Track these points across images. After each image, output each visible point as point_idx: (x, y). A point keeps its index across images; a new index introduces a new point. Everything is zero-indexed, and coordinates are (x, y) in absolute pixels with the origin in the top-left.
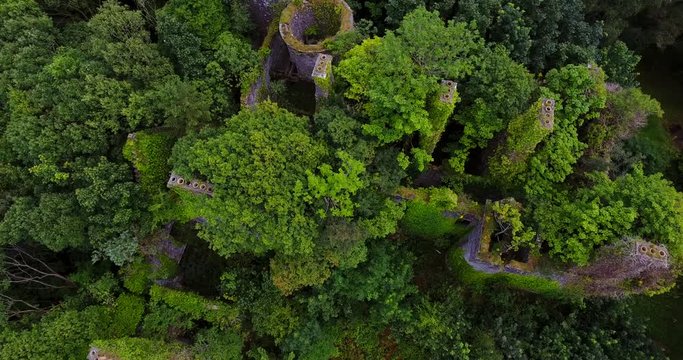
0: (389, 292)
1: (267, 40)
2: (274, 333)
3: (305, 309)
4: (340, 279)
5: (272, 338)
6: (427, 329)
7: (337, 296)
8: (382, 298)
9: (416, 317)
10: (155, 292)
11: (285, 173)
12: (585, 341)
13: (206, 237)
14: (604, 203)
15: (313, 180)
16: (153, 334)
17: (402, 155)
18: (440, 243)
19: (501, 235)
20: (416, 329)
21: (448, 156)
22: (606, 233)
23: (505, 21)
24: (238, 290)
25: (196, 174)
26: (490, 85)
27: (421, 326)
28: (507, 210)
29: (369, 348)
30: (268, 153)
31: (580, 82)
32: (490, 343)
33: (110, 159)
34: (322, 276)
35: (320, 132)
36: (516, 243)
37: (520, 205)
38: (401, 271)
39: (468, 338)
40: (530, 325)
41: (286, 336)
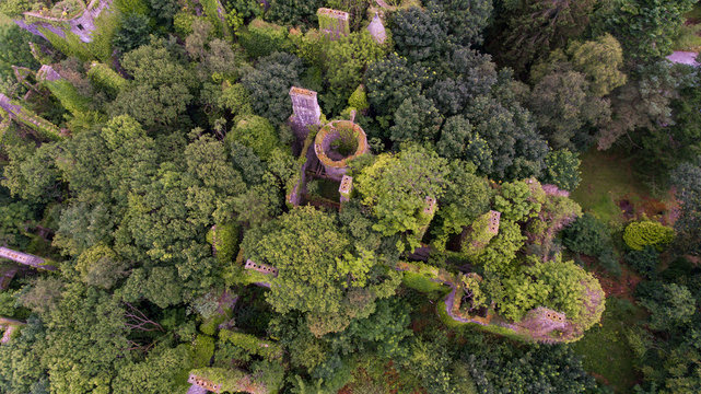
0: (391, 334)
1: (304, 151)
2: (307, 364)
3: (329, 346)
4: (356, 325)
5: (305, 368)
6: (420, 363)
7: (353, 337)
8: (387, 339)
9: (411, 353)
10: (223, 334)
11: (322, 259)
12: (536, 373)
13: (272, 302)
14: (534, 279)
15: (340, 264)
16: (221, 365)
17: (400, 242)
18: (432, 296)
19: (467, 299)
20: (412, 362)
21: (435, 237)
22: (532, 302)
23: (473, 147)
24: (281, 332)
25: (265, 261)
26: (460, 195)
27: (415, 360)
28: (471, 281)
29: (376, 376)
30: (312, 247)
31: (521, 195)
32: (465, 374)
33: (198, 242)
34: (343, 325)
35: (344, 228)
36: (476, 304)
37: (480, 278)
38: (400, 319)
39: (450, 370)
40: (497, 361)
41: (316, 366)
